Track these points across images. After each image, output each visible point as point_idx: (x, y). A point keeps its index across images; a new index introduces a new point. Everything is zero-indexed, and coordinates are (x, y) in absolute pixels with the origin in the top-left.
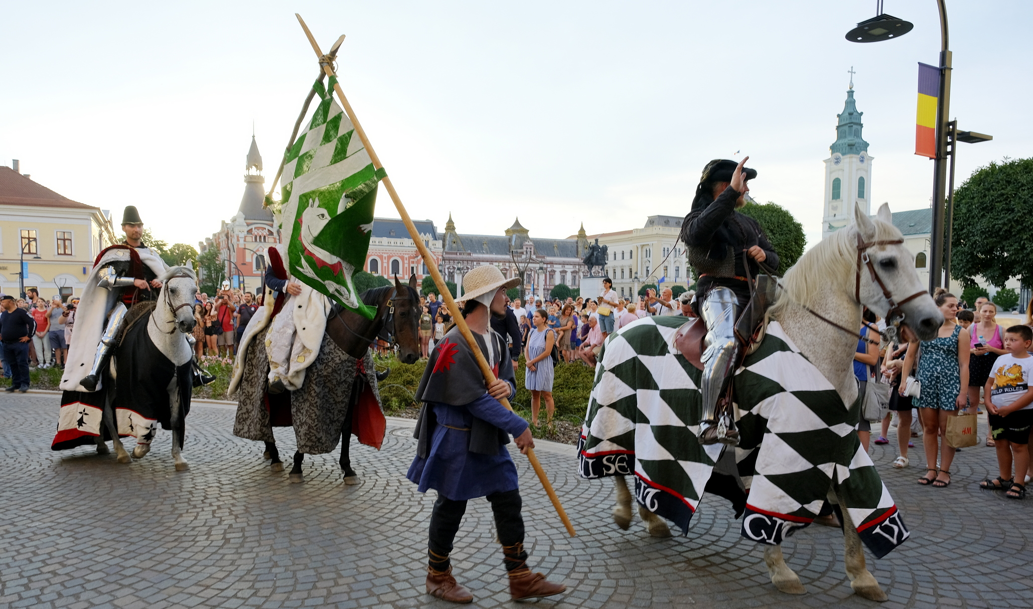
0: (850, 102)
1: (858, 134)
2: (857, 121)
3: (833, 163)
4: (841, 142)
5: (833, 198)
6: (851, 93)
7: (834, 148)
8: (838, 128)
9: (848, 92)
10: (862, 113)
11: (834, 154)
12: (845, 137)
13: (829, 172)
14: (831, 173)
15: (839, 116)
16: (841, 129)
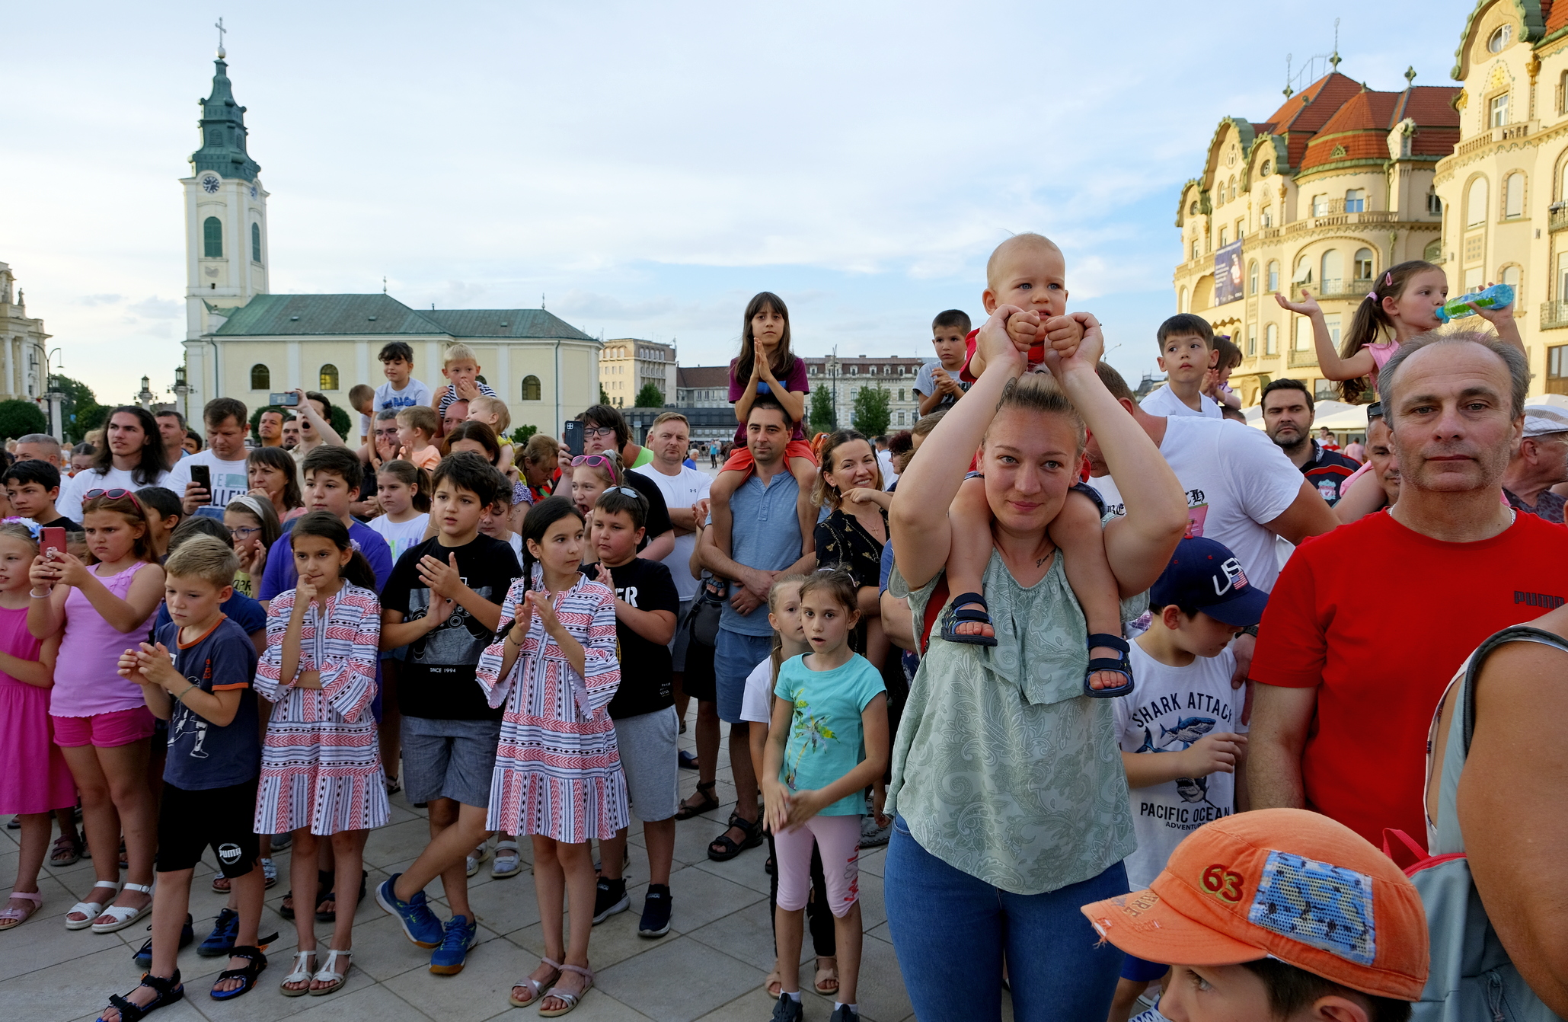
0: (222, 83)
1: (241, 144)
2: (238, 120)
3: (201, 188)
4: (213, 151)
5: (208, 253)
6: (221, 66)
7: (199, 160)
8: (204, 123)
9: (217, 63)
10: (244, 110)
11: (203, 173)
12: (221, 145)
13: (194, 206)
14: (199, 205)
15: (203, 102)
16: (211, 127)
